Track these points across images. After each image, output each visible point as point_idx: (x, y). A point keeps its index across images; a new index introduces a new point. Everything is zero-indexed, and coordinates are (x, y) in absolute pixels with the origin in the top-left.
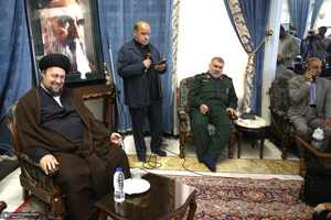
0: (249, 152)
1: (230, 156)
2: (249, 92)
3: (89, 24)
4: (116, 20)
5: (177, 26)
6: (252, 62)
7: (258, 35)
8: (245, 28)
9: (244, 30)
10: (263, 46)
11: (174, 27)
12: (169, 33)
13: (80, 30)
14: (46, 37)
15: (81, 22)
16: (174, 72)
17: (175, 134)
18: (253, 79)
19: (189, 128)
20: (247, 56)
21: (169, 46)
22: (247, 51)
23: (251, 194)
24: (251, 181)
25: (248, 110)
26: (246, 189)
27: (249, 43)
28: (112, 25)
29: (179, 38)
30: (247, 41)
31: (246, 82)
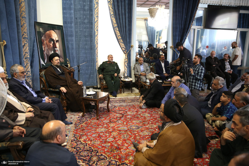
0: (128, 91)
1: (121, 93)
2: (126, 69)
3: (60, 42)
4: (72, 41)
5: (97, 43)
6: (126, 57)
7: (128, 47)
8: (123, 44)
9: (123, 45)
10: (130, 51)
11: (96, 44)
12: (94, 46)
13: (57, 45)
14: (44, 47)
15: (57, 41)
16: (97, 62)
17: (98, 87)
18: (127, 64)
19: (105, 82)
20: (124, 55)
21: (95, 51)
22: (124, 53)
23: (127, 101)
24: (128, 98)
25: (126, 75)
26: (126, 100)
27: (125, 50)
28: (70, 42)
29: (99, 48)
30: (124, 49)
31: (125, 65)
